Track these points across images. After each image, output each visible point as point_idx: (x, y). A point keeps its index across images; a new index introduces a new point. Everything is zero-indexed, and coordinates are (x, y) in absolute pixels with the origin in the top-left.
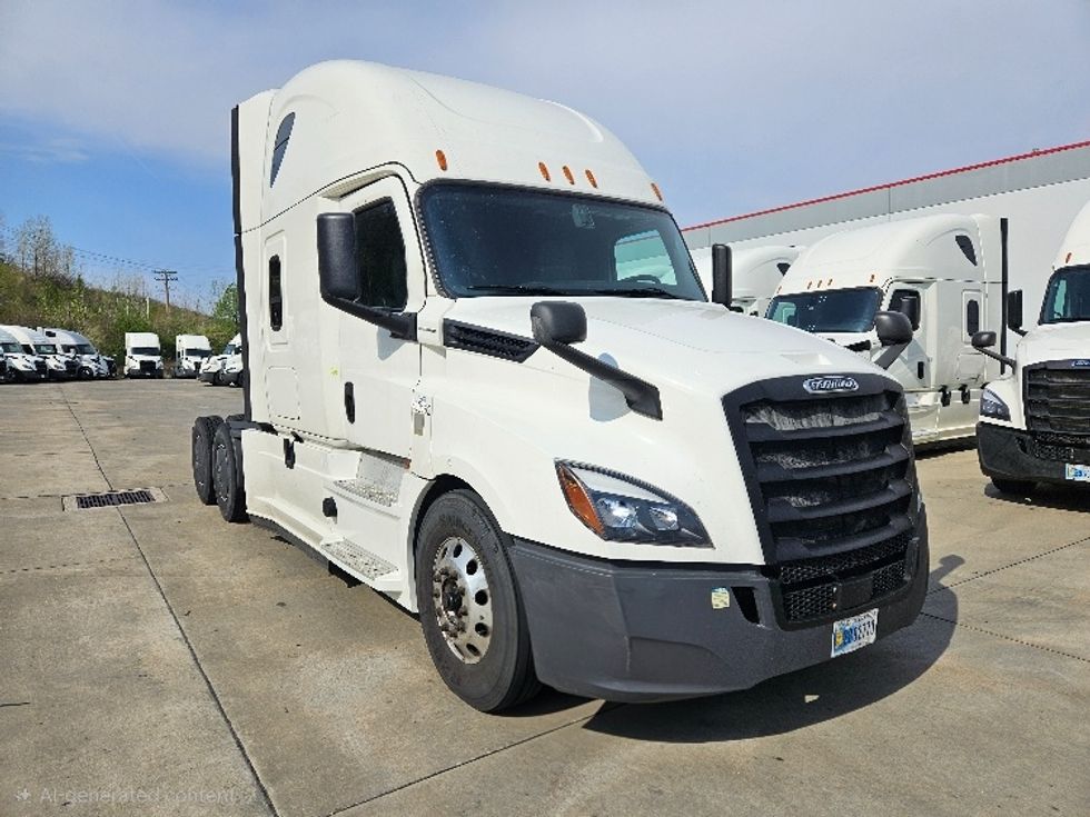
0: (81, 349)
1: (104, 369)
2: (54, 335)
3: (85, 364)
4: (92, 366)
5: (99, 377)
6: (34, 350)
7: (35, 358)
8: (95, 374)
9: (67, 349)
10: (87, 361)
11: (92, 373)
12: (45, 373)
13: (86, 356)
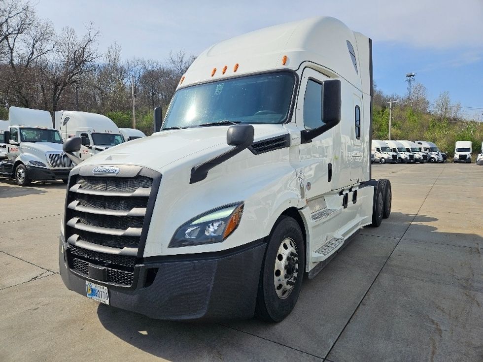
0: (432, 150)
1: (441, 159)
2: (421, 144)
3: (432, 156)
4: (436, 157)
5: (438, 162)
6: (411, 150)
7: (410, 154)
8: (436, 160)
9: (426, 149)
10: (434, 155)
11: (435, 160)
12: (413, 160)
13: (433, 153)
